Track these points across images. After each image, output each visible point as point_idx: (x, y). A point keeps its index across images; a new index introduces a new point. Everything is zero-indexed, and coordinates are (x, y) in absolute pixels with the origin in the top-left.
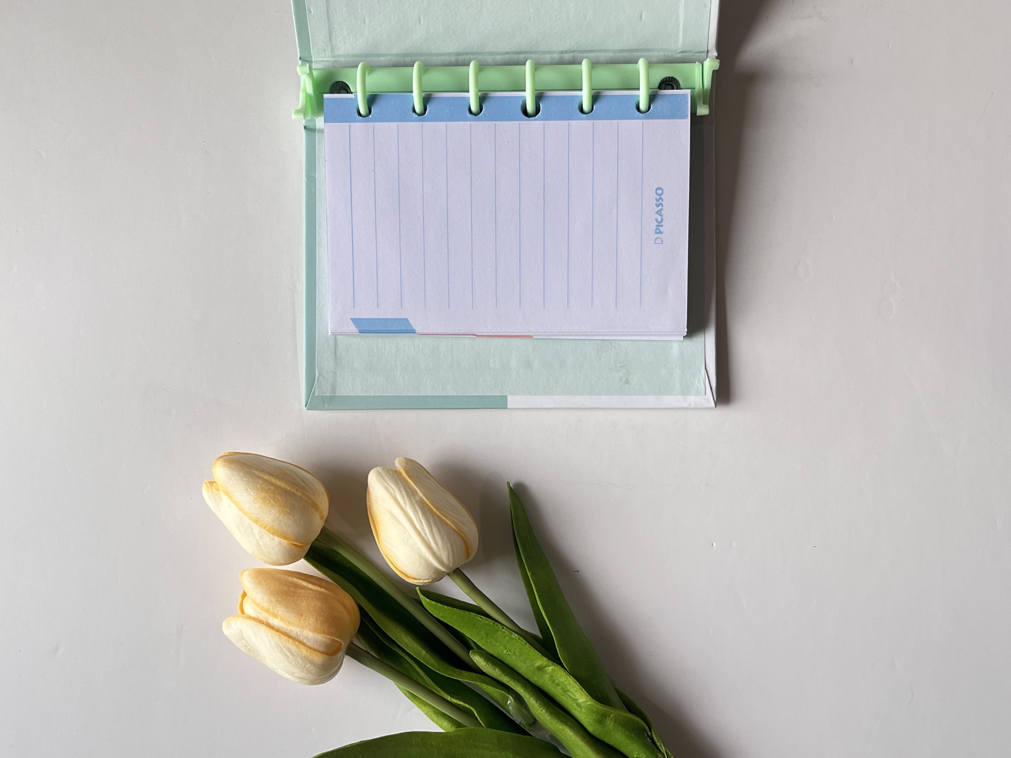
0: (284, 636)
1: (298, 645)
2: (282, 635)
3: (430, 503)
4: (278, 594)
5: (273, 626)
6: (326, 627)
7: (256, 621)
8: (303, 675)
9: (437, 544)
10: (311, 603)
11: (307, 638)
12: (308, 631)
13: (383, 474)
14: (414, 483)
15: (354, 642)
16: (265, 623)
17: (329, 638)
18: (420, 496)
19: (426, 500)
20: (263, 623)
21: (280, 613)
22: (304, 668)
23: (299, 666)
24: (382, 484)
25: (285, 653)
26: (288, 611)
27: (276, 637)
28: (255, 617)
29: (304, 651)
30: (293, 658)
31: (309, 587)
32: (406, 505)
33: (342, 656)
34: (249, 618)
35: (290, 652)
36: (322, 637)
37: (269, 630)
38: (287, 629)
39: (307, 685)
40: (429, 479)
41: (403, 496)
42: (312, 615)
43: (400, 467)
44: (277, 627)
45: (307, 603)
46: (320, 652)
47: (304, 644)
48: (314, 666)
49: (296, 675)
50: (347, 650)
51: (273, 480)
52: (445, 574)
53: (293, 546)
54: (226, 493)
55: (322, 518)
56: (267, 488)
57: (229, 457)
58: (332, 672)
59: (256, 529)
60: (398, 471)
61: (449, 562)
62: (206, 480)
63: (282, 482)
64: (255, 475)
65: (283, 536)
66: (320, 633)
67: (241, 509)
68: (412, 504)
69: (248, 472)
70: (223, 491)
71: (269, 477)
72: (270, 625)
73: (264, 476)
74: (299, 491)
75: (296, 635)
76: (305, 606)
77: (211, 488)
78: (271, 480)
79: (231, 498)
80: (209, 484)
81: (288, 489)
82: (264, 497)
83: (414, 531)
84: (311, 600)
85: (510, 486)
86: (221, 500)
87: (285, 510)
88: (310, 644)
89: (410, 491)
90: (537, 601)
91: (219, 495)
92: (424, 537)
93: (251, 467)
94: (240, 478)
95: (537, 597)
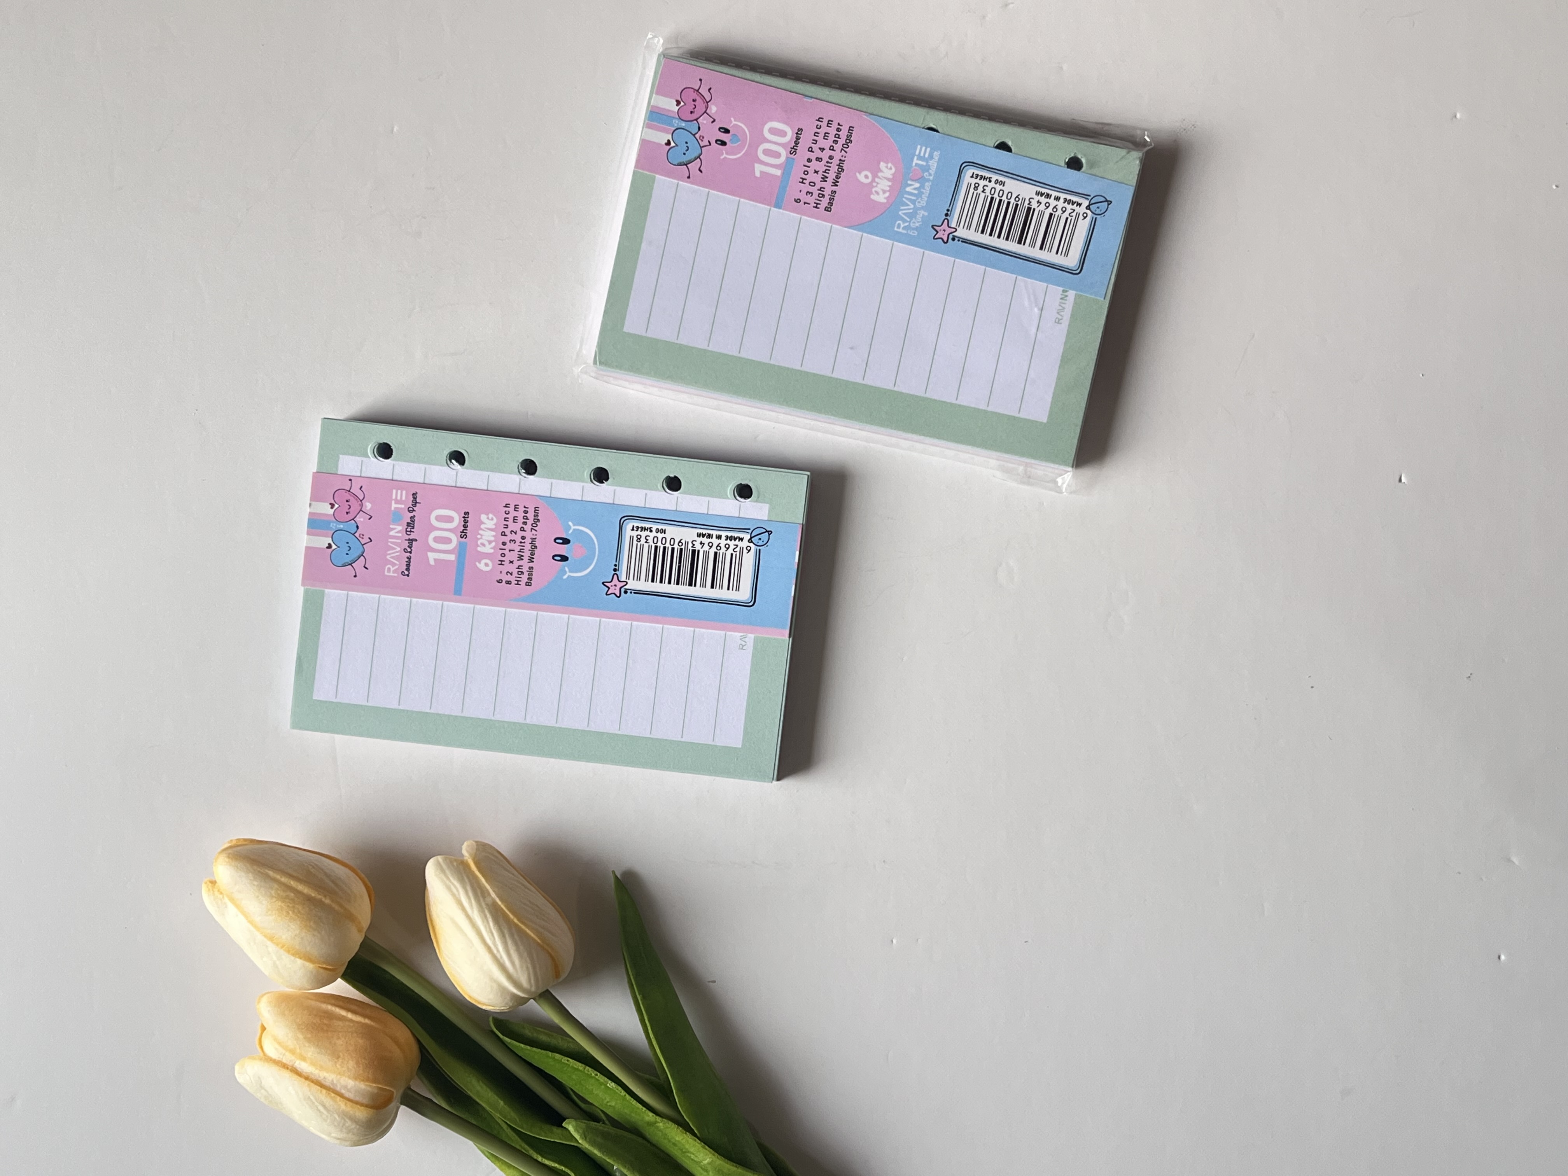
0: (315, 1086)
1: (334, 1097)
2: (313, 1085)
3: (505, 906)
4: (307, 1029)
5: (300, 1073)
6: (370, 1072)
7: (278, 1065)
8: (341, 1136)
9: (513, 963)
10: (350, 1041)
11: (345, 1087)
12: (347, 1079)
13: (444, 867)
14: (485, 879)
15: (412, 1088)
16: (290, 1068)
17: (375, 1086)
18: (492, 897)
19: (500, 903)
20: (288, 1068)
21: (309, 1054)
22: (343, 1126)
23: (336, 1124)
24: (443, 881)
25: (317, 1108)
26: (319, 1052)
27: (305, 1088)
28: (277, 1059)
29: (343, 1105)
30: (327, 1114)
31: (348, 1018)
32: (473, 911)
33: (395, 1108)
34: (270, 1061)
35: (324, 1106)
36: (366, 1085)
37: (296, 1076)
38: (319, 1077)
40: (508, 871)
41: (469, 897)
42: (351, 1057)
43: (468, 855)
44: (306, 1073)
45: (345, 1041)
46: (363, 1106)
47: (341, 1096)
48: (357, 1123)
49: (333, 1135)
50: (401, 1100)
51: (293, 883)
52: (528, 999)
53: (322, 971)
54: (232, 900)
55: (360, 931)
56: (284, 894)
57: (235, 849)
58: (382, 1129)
59: (272, 947)
60: (465, 861)
61: (531, 986)
62: (206, 880)
63: (305, 885)
64: (268, 876)
65: (308, 958)
66: (363, 1081)
67: (251, 922)
68: (481, 911)
69: (259, 872)
70: (228, 896)
71: (287, 880)
72: (297, 1070)
73: (281, 877)
74: (328, 897)
75: (331, 1084)
76: (342, 1045)
77: (213, 890)
78: (290, 883)
79: (237, 906)
80: (210, 884)
81: (313, 895)
82: (280, 908)
83: (482, 946)
84: (351, 1036)
85: (616, 876)
86: (226, 907)
87: (308, 924)
88: (350, 1095)
89: (479, 891)
90: (650, 1033)
91: (222, 900)
92: (497, 954)
93: (263, 865)
94: (248, 881)
95: (649, 1028)
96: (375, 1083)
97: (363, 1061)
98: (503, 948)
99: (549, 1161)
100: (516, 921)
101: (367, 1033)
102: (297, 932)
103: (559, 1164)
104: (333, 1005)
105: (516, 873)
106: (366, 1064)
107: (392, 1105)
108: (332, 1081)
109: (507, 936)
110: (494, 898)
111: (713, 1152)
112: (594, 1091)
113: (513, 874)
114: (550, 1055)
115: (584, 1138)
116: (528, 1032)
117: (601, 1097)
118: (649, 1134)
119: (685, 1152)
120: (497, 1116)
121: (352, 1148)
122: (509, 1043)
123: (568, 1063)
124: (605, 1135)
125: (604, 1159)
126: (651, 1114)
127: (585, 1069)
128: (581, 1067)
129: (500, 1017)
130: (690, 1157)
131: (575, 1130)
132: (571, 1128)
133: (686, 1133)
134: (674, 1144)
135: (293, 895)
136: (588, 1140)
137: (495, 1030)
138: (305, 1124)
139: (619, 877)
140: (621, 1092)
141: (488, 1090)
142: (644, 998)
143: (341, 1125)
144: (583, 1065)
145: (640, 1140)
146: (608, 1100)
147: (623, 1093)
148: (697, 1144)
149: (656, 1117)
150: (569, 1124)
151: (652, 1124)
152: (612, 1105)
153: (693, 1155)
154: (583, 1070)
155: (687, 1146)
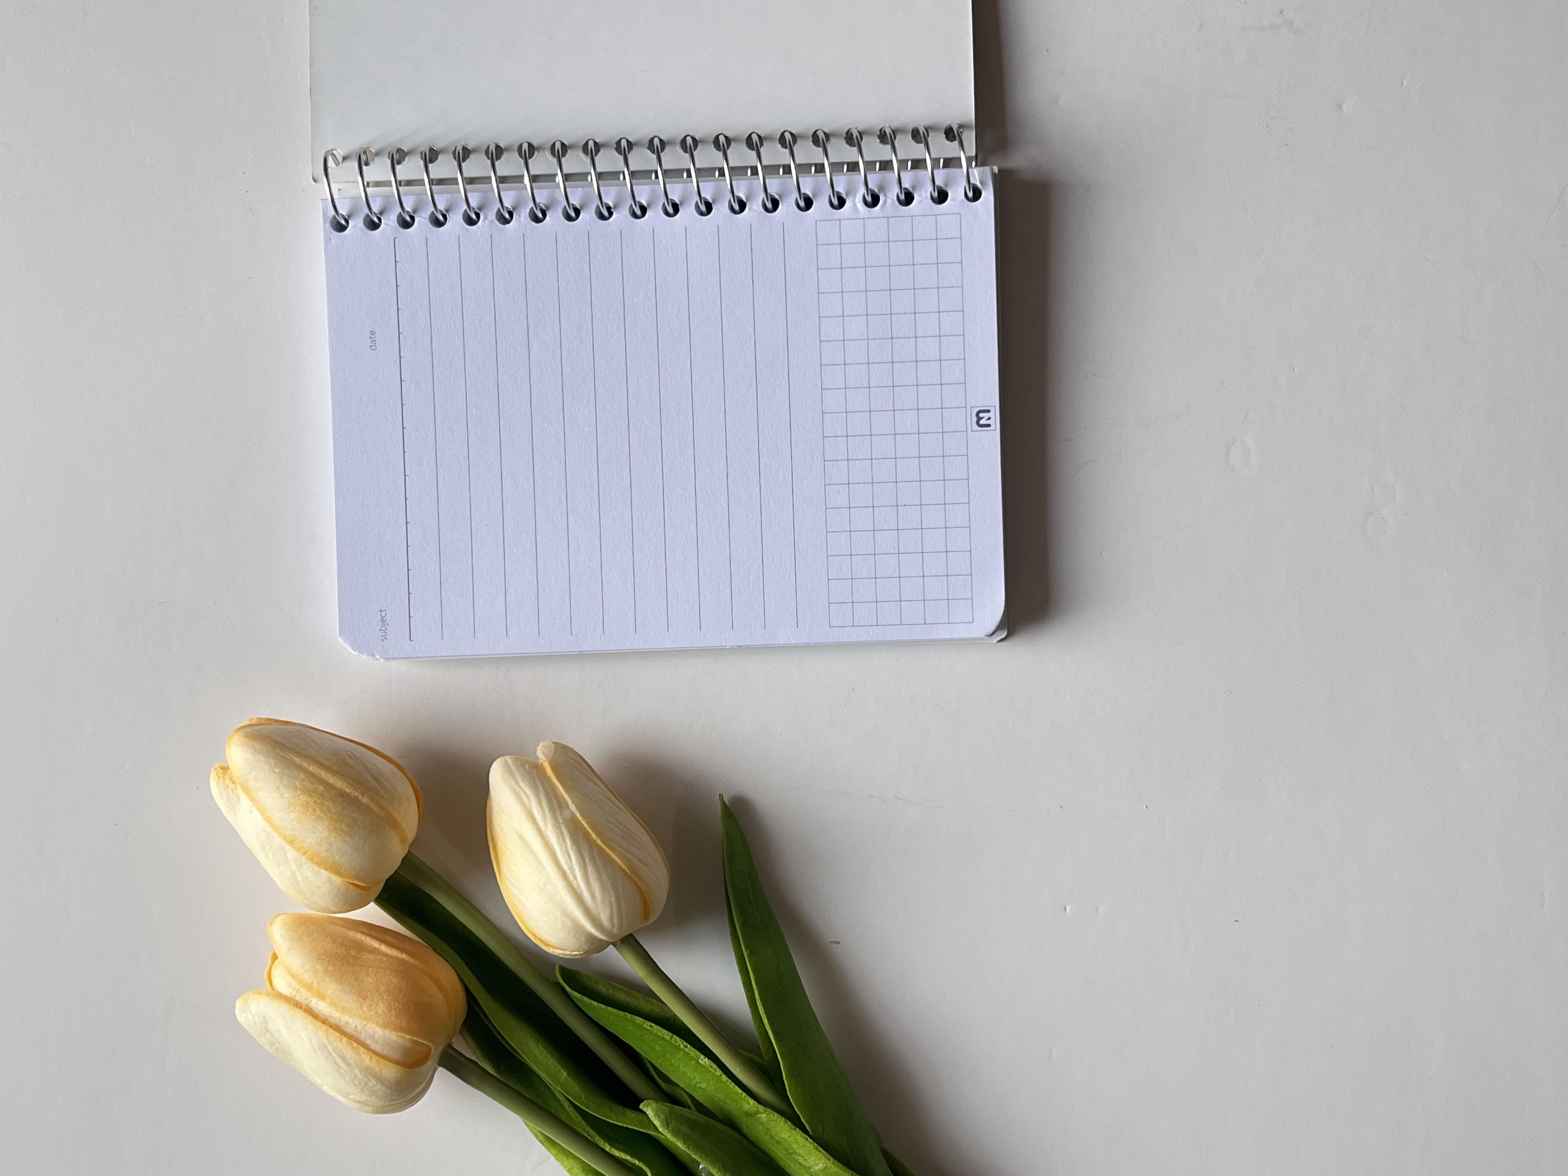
0: (335, 1032)
1: (357, 1048)
2: (331, 1030)
3: (586, 823)
4: (327, 962)
5: (317, 1014)
6: (404, 1020)
7: (289, 1003)
8: (363, 1098)
9: (592, 895)
10: (382, 978)
11: (372, 1037)
12: (375, 1026)
13: (514, 769)
14: (563, 787)
15: (453, 1046)
16: (304, 1007)
17: (409, 1039)
18: (571, 810)
19: (580, 818)
20: (301, 1008)
21: (330, 991)
22: (365, 1086)
23: (357, 1083)
24: (512, 788)
25: (335, 1059)
26: (342, 991)
27: (321, 1033)
28: (288, 995)
29: (366, 1059)
30: (347, 1069)
31: (382, 951)
32: (546, 825)
33: (432, 1069)
34: (279, 997)
35: (344, 1059)
36: (399, 1036)
37: (310, 1019)
38: (340, 1020)
39: (371, 1113)
40: (591, 781)
41: (543, 809)
42: (382, 999)
43: (544, 758)
44: (324, 1015)
45: (375, 978)
46: (393, 1063)
47: (366, 1047)
48: (383, 1084)
49: (352, 1096)
50: (440, 1059)
51: (323, 774)
52: (607, 944)
53: (351, 887)
54: (246, 790)
55: (403, 841)
56: (311, 787)
57: (255, 728)
58: (414, 1095)
59: (291, 854)
60: (540, 765)
61: (613, 925)
62: (217, 765)
63: (338, 778)
64: (294, 763)
65: (335, 869)
66: (395, 1030)
67: (268, 820)
68: (557, 824)
69: (282, 757)
70: (241, 785)
71: (316, 769)
72: (313, 1011)
73: (309, 766)
74: (366, 795)
75: (354, 1031)
76: (371, 983)
77: (223, 778)
78: (320, 773)
79: (252, 799)
80: (221, 771)
81: (348, 791)
82: (305, 802)
83: (556, 870)
84: (383, 973)
85: (724, 802)
86: (239, 800)
87: (338, 826)
88: (377, 1048)
89: (555, 801)
90: (757, 1000)
91: (234, 790)
92: (573, 881)
93: (289, 749)
94: (268, 767)
95: (756, 993)
96: (409, 1034)
97: (397, 1005)
98: (581, 875)
99: (619, 1152)
100: (599, 842)
101: (404, 971)
102: (325, 835)
103: (631, 1156)
104: (362, 933)
105: (602, 786)
106: (400, 1009)
107: (429, 1063)
108: (356, 1027)
109: (587, 860)
110: (573, 811)
111: (828, 1156)
112: (681, 1067)
113: (598, 786)
114: (629, 1018)
115: (666, 1126)
116: (602, 989)
117: (688, 1075)
118: (747, 1128)
119: (792, 1154)
120: (557, 1089)
121: (375, 1115)
122: (579, 1000)
123: (652, 1029)
124: (693, 1125)
125: (688, 1154)
126: (752, 1101)
127: (672, 1038)
128: (667, 1035)
129: (568, 967)
130: (797, 1161)
131: (655, 1115)
132: (650, 1112)
133: (795, 1129)
134: (778, 1142)
135: (322, 788)
136: (670, 1128)
137: (561, 981)
138: (318, 1081)
139: (727, 802)
140: (716, 1071)
141: (549, 1056)
142: (751, 954)
143: (363, 1083)
144: (671, 1034)
145: (733, 1133)
146: (699, 1081)
147: (719, 1072)
148: (808, 1144)
149: (759, 1106)
150: (647, 1107)
151: (752, 1115)
152: (702, 1087)
153: (800, 1158)
154: (669, 1040)
155: (795, 1146)
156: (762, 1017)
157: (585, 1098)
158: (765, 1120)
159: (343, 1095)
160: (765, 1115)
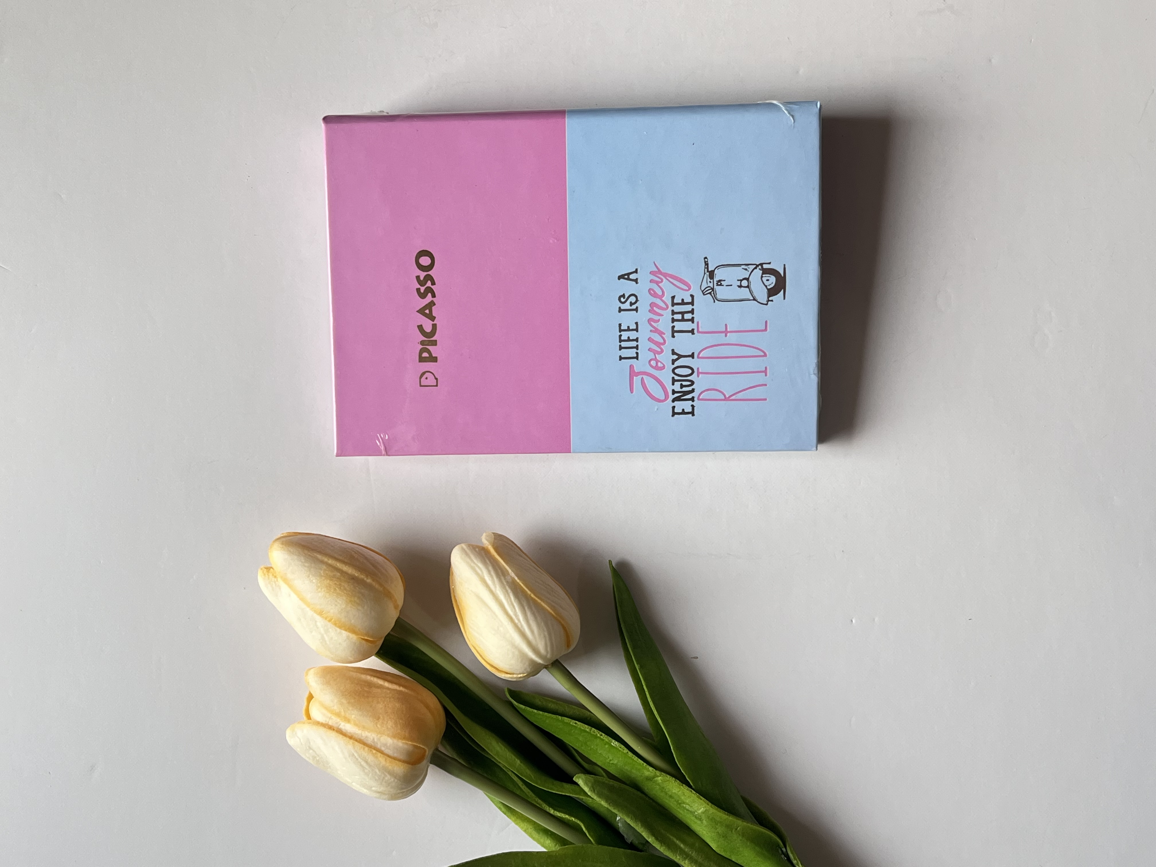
0: (359, 744)
1: (376, 753)
2: (356, 743)
3: (523, 583)
4: (350, 695)
5: (345, 733)
6: (407, 731)
7: (325, 727)
8: (382, 789)
9: (532, 632)
10: (388, 704)
11: (385, 745)
12: (386, 737)
13: (468, 551)
14: (504, 561)
15: (439, 749)
16: (335, 729)
17: (411, 744)
18: (511, 577)
19: (518, 581)
20: (334, 730)
21: (353, 716)
22: (383, 780)
23: (377, 778)
24: (467, 564)
25: (360, 763)
26: (362, 715)
27: (350, 746)
28: (324, 722)
29: (382, 760)
30: (369, 769)
31: (385, 686)
32: (495, 587)
33: (427, 766)
34: (317, 724)
35: (366, 762)
36: (403, 743)
37: (341, 736)
38: (362, 736)
39: (387, 799)
40: (521, 556)
41: (492, 576)
42: (390, 718)
43: (487, 543)
44: (350, 733)
45: (384, 705)
46: (401, 762)
47: (382, 752)
48: (395, 778)
49: (373, 789)
50: (431, 759)
51: (339, 565)
52: (541, 668)
53: (364, 642)
54: (286, 581)
55: (396, 607)
56: (332, 574)
57: (286, 539)
58: (416, 784)
59: (320, 622)
60: (486, 548)
61: (547, 652)
62: (262, 567)
63: (349, 567)
64: (318, 559)
65: (352, 630)
66: (401, 739)
67: (302, 599)
68: (503, 586)
69: (310, 555)
70: (281, 577)
71: (334, 562)
72: (343, 731)
73: (328, 560)
75: (373, 742)
76: (382, 708)
77: (268, 575)
78: (336, 565)
79: (291, 587)
80: (265, 570)
81: (356, 575)
82: (328, 585)
83: (505, 616)
84: (389, 700)
85: (612, 566)
86: (280, 589)
87: (353, 599)
88: (389, 752)
89: (499, 571)
90: (648, 698)
91: (277, 582)
92: (518, 623)
93: (313, 550)
94: (300, 563)
95: (647, 693)
96: (411, 741)
97: (401, 722)
98: (523, 619)
99: (560, 813)
100: (532, 596)
101: (402, 698)
102: (344, 606)
103: (570, 815)
104: (371, 675)
105: (529, 560)
106: (403, 724)
107: (425, 762)
108: (374, 739)
109: (526, 609)
110: (513, 576)
111: (707, 802)
112: (598, 749)
113: (527, 560)
114: (560, 719)
115: (593, 790)
116: (538, 702)
117: (604, 755)
118: (648, 789)
119: (681, 803)
121: (390, 802)
122: (523, 710)
123: (576, 725)
124: (611, 789)
125: (608, 810)
126: (651, 769)
127: (591, 730)
128: (588, 728)
129: (513, 689)
130: (685, 808)
131: (584, 784)
132: (581, 782)
133: (682, 785)
134: (671, 797)
135: (339, 574)
136: (596, 792)
138: (349, 781)
139: (613, 566)
140: (624, 750)
141: (506, 749)
142: (641, 667)
143: (382, 778)
144: (590, 727)
145: (639, 793)
146: (611, 758)
147: (626, 750)
148: (693, 795)
149: (656, 771)
150: (579, 780)
151: (651, 779)
152: (615, 763)
153: (688, 806)
154: (589, 731)
155: (683, 798)
156: (653, 709)
157: (534, 778)
158: (660, 781)
159: (366, 789)
160: (660, 777)
